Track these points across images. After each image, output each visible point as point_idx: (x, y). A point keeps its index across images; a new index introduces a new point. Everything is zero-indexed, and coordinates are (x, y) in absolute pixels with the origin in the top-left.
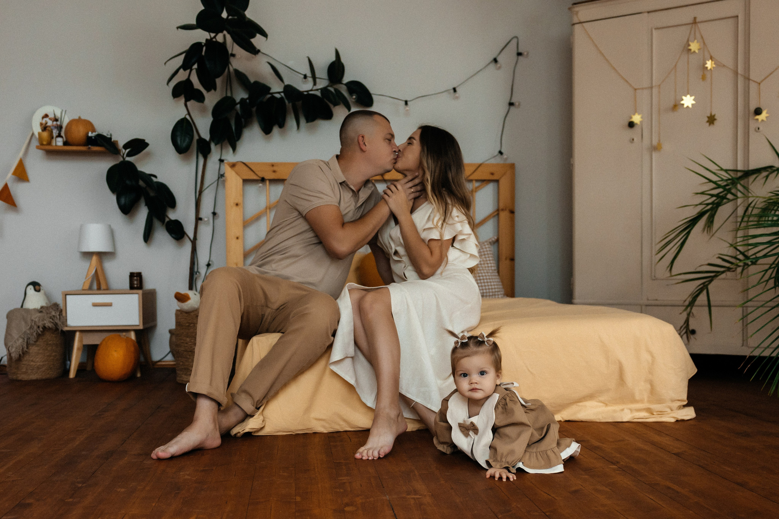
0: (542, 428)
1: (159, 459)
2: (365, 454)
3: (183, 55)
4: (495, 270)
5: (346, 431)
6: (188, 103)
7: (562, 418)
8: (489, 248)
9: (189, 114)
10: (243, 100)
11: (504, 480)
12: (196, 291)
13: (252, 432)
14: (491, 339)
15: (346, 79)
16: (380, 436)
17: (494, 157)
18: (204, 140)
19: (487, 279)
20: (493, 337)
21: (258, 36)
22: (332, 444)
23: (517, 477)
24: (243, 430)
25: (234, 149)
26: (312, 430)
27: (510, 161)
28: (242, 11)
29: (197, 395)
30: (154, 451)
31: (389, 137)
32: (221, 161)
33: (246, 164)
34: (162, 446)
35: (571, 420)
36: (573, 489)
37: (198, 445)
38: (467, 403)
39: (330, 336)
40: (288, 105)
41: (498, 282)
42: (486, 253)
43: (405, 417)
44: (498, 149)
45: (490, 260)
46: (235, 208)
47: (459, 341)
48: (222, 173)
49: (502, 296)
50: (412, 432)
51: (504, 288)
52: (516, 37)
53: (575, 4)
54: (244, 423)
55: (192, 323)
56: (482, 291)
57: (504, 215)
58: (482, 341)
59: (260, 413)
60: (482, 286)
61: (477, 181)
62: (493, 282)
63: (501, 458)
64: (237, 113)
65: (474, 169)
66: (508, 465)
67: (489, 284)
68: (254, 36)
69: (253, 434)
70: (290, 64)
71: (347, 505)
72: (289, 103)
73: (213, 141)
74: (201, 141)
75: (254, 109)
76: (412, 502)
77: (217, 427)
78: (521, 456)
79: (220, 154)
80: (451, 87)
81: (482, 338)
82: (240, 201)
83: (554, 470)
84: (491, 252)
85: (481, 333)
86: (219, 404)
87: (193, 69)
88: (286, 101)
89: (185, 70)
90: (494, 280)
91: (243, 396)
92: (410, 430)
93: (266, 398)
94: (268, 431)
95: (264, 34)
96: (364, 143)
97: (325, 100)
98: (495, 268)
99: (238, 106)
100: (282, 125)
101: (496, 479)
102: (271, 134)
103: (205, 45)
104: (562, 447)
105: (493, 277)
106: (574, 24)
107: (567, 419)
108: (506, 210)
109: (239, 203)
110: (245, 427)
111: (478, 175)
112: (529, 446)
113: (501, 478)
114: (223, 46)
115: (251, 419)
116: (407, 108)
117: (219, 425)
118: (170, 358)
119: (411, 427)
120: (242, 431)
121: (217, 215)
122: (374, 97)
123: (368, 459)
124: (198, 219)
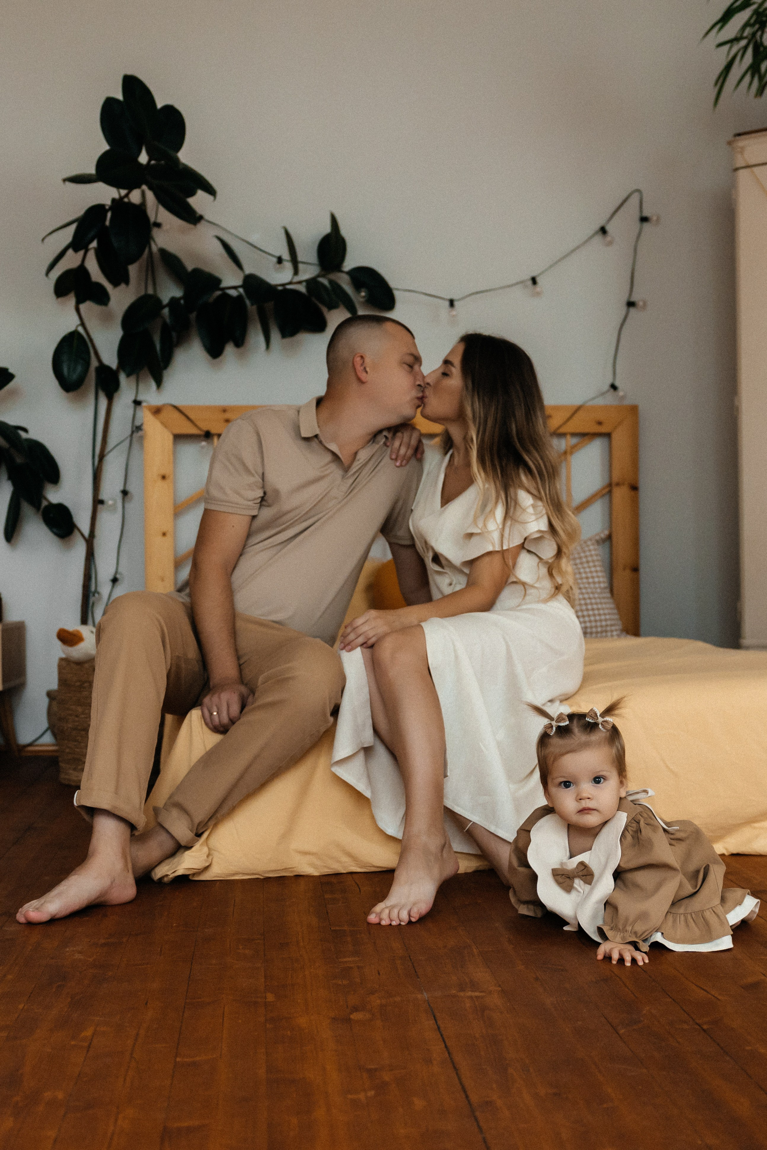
0: (698, 872)
1: (30, 924)
2: (385, 915)
3: (74, 227)
4: (605, 588)
5: (352, 873)
6: (82, 307)
7: (726, 849)
8: (595, 550)
9: (83, 324)
10: (174, 301)
11: (628, 964)
12: (94, 625)
13: (189, 875)
14: (608, 719)
15: (349, 264)
16: (411, 884)
17: (603, 394)
18: (108, 368)
19: (591, 604)
20: (613, 715)
21: (200, 193)
22: (327, 896)
23: (649, 959)
24: (175, 872)
25: (159, 382)
26: (292, 872)
27: (627, 402)
28: (171, 152)
29: (93, 811)
30: (20, 909)
31: (410, 359)
32: (137, 403)
33: (180, 408)
34: (36, 900)
35: (741, 853)
36: (750, 980)
37: (98, 898)
38: (566, 830)
39: (329, 714)
40: (252, 308)
41: (611, 609)
42: (590, 559)
43: (455, 850)
44: (609, 381)
45: (597, 571)
46: (160, 483)
47: (554, 723)
48: (137, 423)
49: (618, 632)
50: (466, 874)
51: (621, 619)
52: (638, 191)
53: (739, 135)
54: (176, 860)
55: (86, 682)
56: (583, 625)
57: (620, 494)
58: (593, 723)
59: (204, 842)
60: (583, 616)
61: (574, 435)
62: (603, 609)
63: (625, 926)
64: (165, 324)
65: (568, 415)
66: (636, 937)
67: (596, 612)
68: (192, 194)
69: (191, 878)
70: (254, 238)
71: (355, 1009)
72: (252, 304)
73: (124, 371)
74: (103, 370)
75: (193, 316)
76: (468, 1004)
77: (130, 866)
78: (661, 920)
79: (135, 392)
80: (529, 277)
81: (593, 718)
82: (166, 470)
83: (717, 945)
84: (599, 558)
85: (592, 710)
86: (132, 827)
87: (91, 248)
88: (248, 302)
89: (76, 250)
90: (604, 606)
91: (175, 813)
92: (463, 872)
93: (214, 819)
94: (215, 873)
95: (210, 190)
96: (365, 368)
97: (313, 299)
98: (606, 585)
99: (166, 311)
100: (239, 342)
101: (614, 962)
102: (221, 358)
103: (111, 208)
104: (729, 904)
105: (603, 601)
106: (736, 169)
107: (735, 852)
108: (623, 484)
109: (167, 476)
110: (176, 867)
111: (576, 425)
112: (673, 904)
113: (621, 960)
114: (141, 209)
115: (187, 853)
116: (454, 313)
117: (132, 862)
118: (48, 739)
119: (466, 866)
120: (172, 873)
121: (129, 495)
122: (396, 293)
123: (391, 924)
124: (98, 502)
